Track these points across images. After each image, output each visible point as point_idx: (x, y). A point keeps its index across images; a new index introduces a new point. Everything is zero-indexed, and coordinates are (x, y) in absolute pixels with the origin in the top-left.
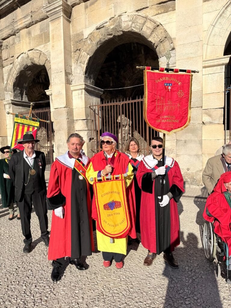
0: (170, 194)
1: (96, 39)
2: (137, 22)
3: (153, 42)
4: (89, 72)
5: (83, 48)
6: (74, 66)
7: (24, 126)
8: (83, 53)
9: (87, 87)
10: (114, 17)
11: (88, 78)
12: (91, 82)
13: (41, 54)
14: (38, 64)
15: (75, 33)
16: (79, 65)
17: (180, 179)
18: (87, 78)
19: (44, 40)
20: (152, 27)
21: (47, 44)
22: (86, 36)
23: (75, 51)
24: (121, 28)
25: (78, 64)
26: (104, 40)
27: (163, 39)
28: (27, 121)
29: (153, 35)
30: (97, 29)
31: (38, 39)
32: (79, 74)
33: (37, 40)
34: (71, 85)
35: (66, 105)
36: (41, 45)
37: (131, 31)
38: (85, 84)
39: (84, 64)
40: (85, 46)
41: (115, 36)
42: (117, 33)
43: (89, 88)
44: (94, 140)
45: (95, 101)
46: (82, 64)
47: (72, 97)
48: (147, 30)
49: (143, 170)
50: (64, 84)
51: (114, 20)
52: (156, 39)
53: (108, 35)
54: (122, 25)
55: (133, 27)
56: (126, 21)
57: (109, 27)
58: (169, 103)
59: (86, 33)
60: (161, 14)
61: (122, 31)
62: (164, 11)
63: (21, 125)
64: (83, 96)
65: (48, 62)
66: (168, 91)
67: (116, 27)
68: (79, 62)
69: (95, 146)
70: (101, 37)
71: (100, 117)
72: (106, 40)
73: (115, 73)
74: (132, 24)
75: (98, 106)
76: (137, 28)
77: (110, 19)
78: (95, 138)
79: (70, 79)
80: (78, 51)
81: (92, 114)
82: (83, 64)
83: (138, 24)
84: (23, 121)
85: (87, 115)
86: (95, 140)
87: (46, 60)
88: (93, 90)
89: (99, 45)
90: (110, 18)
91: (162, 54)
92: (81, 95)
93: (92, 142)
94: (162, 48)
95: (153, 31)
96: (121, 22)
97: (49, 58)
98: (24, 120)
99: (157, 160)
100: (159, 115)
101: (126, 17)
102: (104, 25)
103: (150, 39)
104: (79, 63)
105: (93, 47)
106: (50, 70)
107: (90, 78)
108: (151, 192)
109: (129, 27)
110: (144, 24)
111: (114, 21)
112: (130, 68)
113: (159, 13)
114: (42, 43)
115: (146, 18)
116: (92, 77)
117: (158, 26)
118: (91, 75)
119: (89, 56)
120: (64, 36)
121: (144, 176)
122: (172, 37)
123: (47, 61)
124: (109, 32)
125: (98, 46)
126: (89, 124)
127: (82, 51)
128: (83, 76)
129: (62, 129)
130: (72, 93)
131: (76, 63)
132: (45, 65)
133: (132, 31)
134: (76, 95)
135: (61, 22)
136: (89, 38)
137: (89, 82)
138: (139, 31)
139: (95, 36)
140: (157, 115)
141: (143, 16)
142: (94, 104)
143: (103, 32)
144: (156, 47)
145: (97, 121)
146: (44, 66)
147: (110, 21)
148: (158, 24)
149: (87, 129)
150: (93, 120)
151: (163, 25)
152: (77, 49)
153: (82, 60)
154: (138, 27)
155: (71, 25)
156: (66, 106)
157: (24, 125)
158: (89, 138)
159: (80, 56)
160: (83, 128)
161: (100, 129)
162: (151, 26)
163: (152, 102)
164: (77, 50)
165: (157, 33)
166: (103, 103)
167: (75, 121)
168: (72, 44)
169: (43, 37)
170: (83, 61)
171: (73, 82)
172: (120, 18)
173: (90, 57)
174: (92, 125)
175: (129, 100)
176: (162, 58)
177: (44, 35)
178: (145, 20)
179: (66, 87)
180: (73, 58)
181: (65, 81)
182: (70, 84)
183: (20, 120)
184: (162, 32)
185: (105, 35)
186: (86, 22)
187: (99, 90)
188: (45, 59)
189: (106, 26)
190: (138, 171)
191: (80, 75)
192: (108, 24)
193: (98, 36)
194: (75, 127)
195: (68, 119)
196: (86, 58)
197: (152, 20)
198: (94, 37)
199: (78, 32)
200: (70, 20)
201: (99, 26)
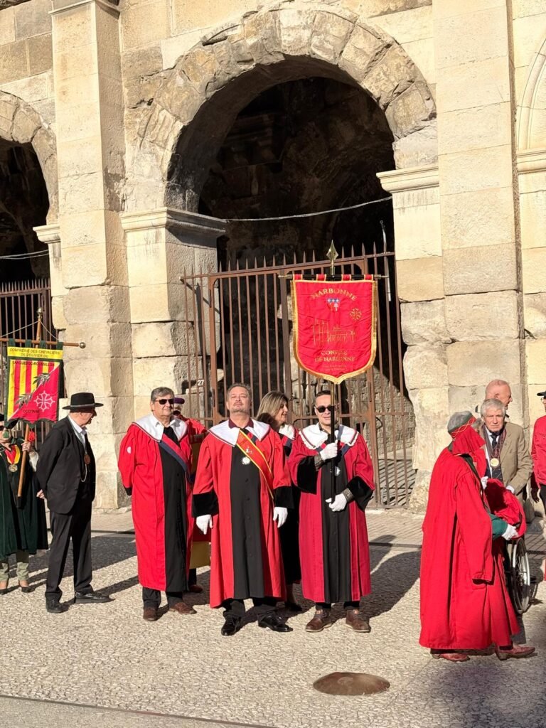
0: (348, 491)
1: (201, 74)
2: (327, 32)
3: (375, 93)
4: (182, 171)
5: (161, 99)
6: (130, 152)
7: (31, 364)
8: (163, 115)
9: (173, 221)
10: (257, 12)
11: (178, 190)
12: (187, 198)
13: (17, 107)
14: (8, 138)
15: (134, 49)
16: (147, 150)
17: (366, 467)
18: (174, 189)
19: (28, 63)
20: (371, 50)
21: (40, 76)
22: (168, 62)
23: (134, 104)
24: (279, 44)
25: (145, 147)
26: (227, 78)
27: (403, 84)
28: (36, 352)
29: (375, 73)
30: (205, 44)
31: (10, 57)
32: (149, 177)
33: (5, 61)
34: (121, 214)
35: (108, 278)
36: (17, 78)
37: (309, 56)
38: (169, 212)
39: (164, 148)
40: (168, 92)
41: (263, 65)
42: (267, 59)
43: (181, 223)
44: (198, 387)
45: (201, 258)
46: (158, 148)
47: (125, 250)
48: (357, 56)
49: (300, 452)
50: (103, 212)
51: (256, 20)
52: (385, 84)
53: (238, 62)
54: (283, 39)
55: (316, 46)
56: (293, 26)
57: (241, 42)
58: (336, 329)
59: (171, 54)
60: (396, 14)
61: (284, 55)
62: (405, 4)
63: (22, 361)
64: (162, 246)
65: (43, 134)
66: (334, 311)
67: (265, 42)
68: (148, 138)
69: (201, 408)
70: (217, 67)
71: (215, 309)
72: (233, 78)
73: (267, 154)
74: (311, 36)
75: (210, 277)
76: (326, 51)
77: (245, 17)
78: (201, 382)
79: (119, 193)
80: (145, 106)
81: (190, 302)
82: (161, 147)
83: (331, 39)
84: (26, 353)
85: (174, 307)
86: (201, 389)
87: (35, 127)
88: (192, 225)
89: (213, 93)
90: (244, 12)
91: (401, 130)
92: (155, 246)
93: (190, 393)
94: (401, 113)
95: (373, 61)
96: (280, 30)
97: (45, 121)
98: (28, 351)
99: (327, 432)
100: (318, 351)
101: (293, 15)
102: (225, 32)
103: (365, 85)
104: (147, 145)
105: (193, 96)
106: (49, 162)
107: (184, 188)
108: (314, 491)
109: (302, 44)
110: (346, 39)
111: (258, 24)
112: (317, 136)
113: (389, 9)
114: (23, 73)
115: (353, 21)
116: (189, 184)
117: (388, 46)
118: (186, 180)
119: (179, 126)
120: (99, 63)
121: (301, 461)
122: (430, 81)
123: (39, 132)
124: (241, 55)
125: (210, 94)
126: (181, 336)
127: (159, 107)
128: (162, 186)
129: (93, 354)
130: (125, 237)
131: (138, 144)
132: (34, 144)
133: (313, 56)
134: (139, 245)
135: (89, 20)
136: (180, 67)
137: (180, 201)
138: (332, 58)
139: (200, 65)
140: (315, 351)
141: (344, 17)
142: (197, 273)
143: (222, 54)
144: (386, 106)
145: (207, 325)
146: (29, 145)
147: (245, 22)
148: (389, 40)
149: (175, 354)
150: (193, 323)
151: (403, 46)
152: (142, 99)
153: (158, 134)
154: (330, 47)
155: (120, 26)
156: (108, 281)
157: (28, 361)
158: (182, 380)
159: (152, 123)
160: (161, 348)
161: (218, 349)
162: (367, 47)
163: (306, 329)
164: (142, 101)
165: (385, 68)
166: (224, 269)
167: (134, 327)
168: (123, 84)
169: (28, 52)
170: (160, 138)
171: (128, 204)
172: (275, 17)
173: (184, 126)
174: (191, 337)
175: (309, 260)
176: (403, 139)
177: (30, 49)
178: (351, 29)
179: (106, 223)
180: (127, 128)
181: (105, 203)
182: (118, 211)
183: (20, 350)
184: (401, 66)
185: (229, 61)
186: (168, 19)
187: (211, 223)
188: (33, 126)
189: (232, 38)
190: (293, 454)
191: (153, 180)
192: (238, 31)
193: (209, 66)
194: (133, 347)
195: (113, 321)
196: (170, 129)
197: (370, 30)
198: (195, 67)
199: (145, 48)
200: (117, 8)
201: (210, 37)
